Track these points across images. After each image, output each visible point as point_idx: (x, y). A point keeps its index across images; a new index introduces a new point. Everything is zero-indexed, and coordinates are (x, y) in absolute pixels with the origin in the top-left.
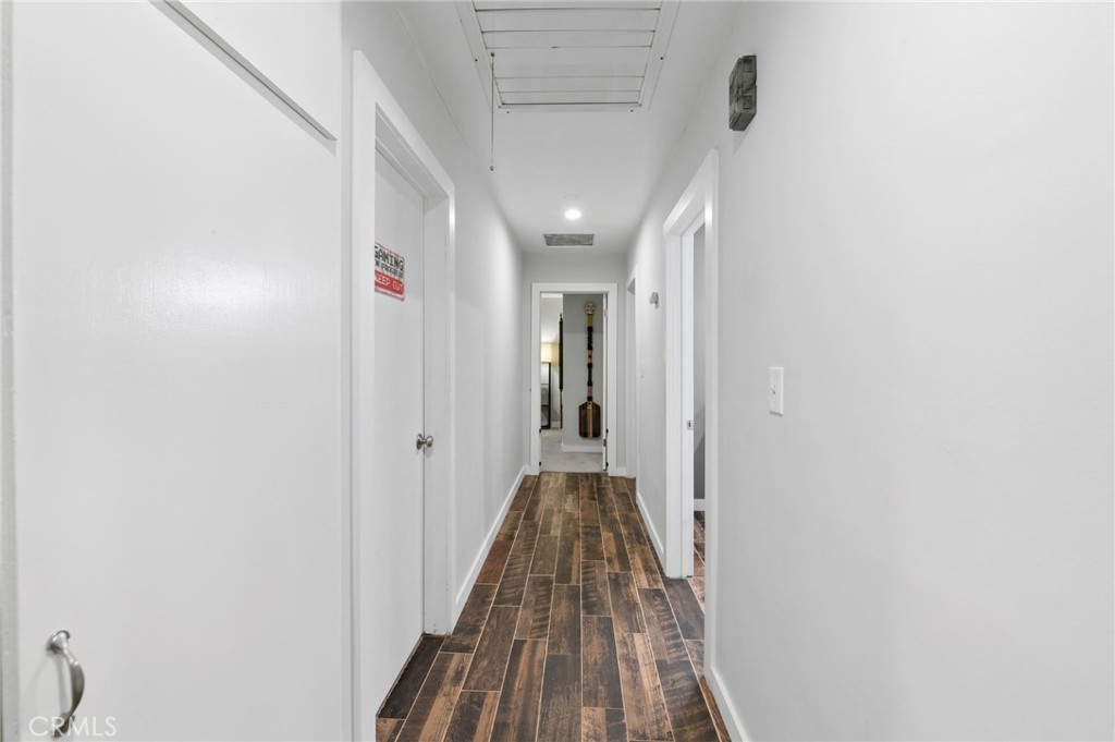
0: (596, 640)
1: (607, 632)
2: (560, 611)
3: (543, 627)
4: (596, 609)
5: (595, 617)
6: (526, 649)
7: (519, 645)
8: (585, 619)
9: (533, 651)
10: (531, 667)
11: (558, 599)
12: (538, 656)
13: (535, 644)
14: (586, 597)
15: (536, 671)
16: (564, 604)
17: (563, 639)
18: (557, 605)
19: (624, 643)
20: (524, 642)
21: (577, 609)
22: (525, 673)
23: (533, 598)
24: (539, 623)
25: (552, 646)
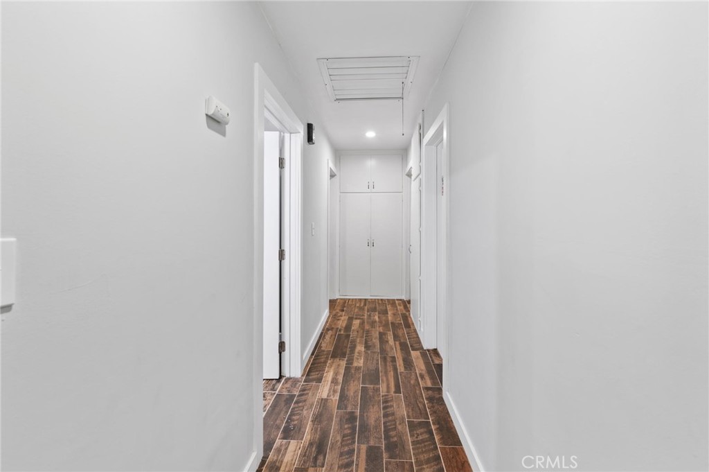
0: (351, 393)
1: (343, 397)
2: (375, 415)
3: (386, 402)
4: (347, 416)
5: (349, 410)
6: (393, 389)
7: (398, 390)
8: (356, 408)
9: (388, 387)
10: (387, 380)
11: (377, 427)
12: (385, 385)
13: (388, 391)
14: (353, 428)
15: (385, 379)
16: (372, 422)
17: (371, 394)
18: (378, 420)
19: (335, 391)
20: (395, 392)
21: (362, 416)
22: (389, 377)
23: (399, 427)
24: (389, 404)
25: (378, 390)
